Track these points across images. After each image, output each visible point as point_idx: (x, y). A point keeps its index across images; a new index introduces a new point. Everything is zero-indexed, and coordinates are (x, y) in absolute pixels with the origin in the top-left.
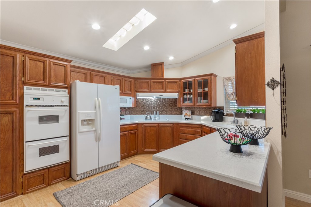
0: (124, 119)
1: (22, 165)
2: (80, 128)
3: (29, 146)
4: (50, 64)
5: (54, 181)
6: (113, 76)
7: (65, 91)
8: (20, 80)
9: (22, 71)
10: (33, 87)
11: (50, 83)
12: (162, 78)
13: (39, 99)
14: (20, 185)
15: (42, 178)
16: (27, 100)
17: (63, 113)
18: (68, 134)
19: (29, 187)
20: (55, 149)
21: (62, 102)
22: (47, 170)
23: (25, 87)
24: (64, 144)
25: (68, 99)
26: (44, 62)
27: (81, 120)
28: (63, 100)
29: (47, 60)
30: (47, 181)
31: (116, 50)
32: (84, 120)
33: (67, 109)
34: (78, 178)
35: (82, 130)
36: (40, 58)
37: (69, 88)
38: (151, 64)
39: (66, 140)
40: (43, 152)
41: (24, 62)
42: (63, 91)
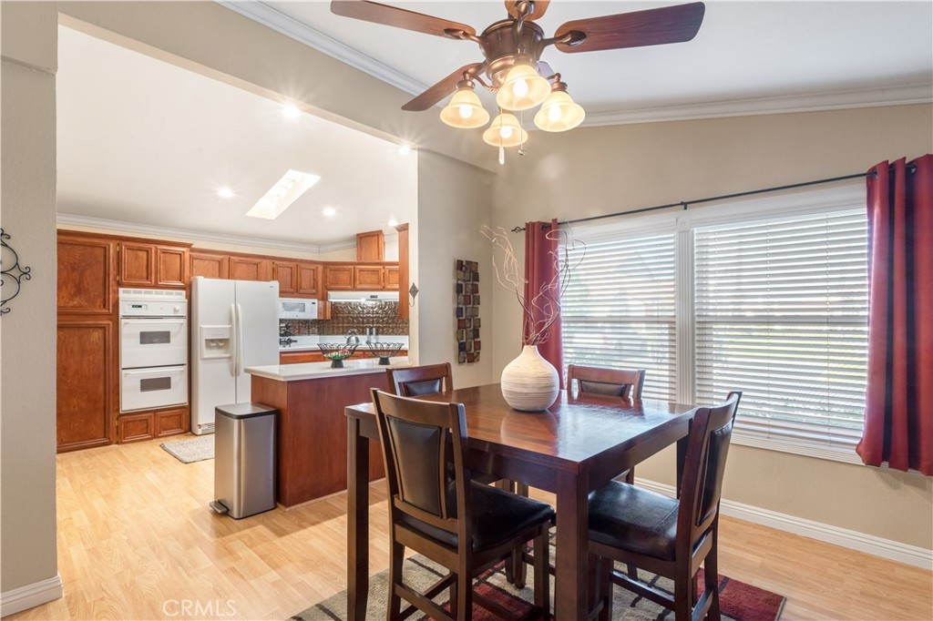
0: (296, 341)
1: (117, 403)
2: (203, 352)
3: (126, 374)
4: (156, 253)
5: (164, 433)
6: (276, 262)
7: (181, 294)
8: (115, 279)
9: (116, 267)
10: (132, 290)
11: (156, 282)
12: (378, 261)
13: (140, 306)
14: (115, 429)
15: (145, 425)
16: (124, 309)
17: (178, 329)
18: (186, 362)
19: (127, 434)
20: (164, 383)
21: (175, 310)
22: (152, 414)
23: (121, 290)
24: (179, 377)
25: (186, 305)
26: (147, 252)
27: (206, 340)
28: (178, 307)
29: (153, 246)
30: (153, 430)
31: (273, 218)
32: (212, 341)
33: (185, 321)
34: (200, 431)
35: (206, 356)
36: (141, 245)
37: (189, 289)
38: (358, 235)
39: (182, 371)
40: (147, 385)
41: (119, 255)
42: (177, 294)
